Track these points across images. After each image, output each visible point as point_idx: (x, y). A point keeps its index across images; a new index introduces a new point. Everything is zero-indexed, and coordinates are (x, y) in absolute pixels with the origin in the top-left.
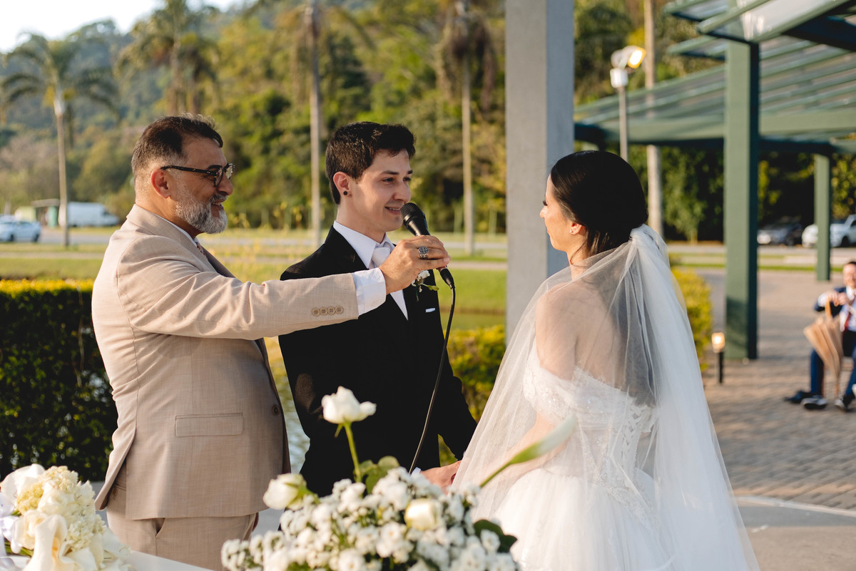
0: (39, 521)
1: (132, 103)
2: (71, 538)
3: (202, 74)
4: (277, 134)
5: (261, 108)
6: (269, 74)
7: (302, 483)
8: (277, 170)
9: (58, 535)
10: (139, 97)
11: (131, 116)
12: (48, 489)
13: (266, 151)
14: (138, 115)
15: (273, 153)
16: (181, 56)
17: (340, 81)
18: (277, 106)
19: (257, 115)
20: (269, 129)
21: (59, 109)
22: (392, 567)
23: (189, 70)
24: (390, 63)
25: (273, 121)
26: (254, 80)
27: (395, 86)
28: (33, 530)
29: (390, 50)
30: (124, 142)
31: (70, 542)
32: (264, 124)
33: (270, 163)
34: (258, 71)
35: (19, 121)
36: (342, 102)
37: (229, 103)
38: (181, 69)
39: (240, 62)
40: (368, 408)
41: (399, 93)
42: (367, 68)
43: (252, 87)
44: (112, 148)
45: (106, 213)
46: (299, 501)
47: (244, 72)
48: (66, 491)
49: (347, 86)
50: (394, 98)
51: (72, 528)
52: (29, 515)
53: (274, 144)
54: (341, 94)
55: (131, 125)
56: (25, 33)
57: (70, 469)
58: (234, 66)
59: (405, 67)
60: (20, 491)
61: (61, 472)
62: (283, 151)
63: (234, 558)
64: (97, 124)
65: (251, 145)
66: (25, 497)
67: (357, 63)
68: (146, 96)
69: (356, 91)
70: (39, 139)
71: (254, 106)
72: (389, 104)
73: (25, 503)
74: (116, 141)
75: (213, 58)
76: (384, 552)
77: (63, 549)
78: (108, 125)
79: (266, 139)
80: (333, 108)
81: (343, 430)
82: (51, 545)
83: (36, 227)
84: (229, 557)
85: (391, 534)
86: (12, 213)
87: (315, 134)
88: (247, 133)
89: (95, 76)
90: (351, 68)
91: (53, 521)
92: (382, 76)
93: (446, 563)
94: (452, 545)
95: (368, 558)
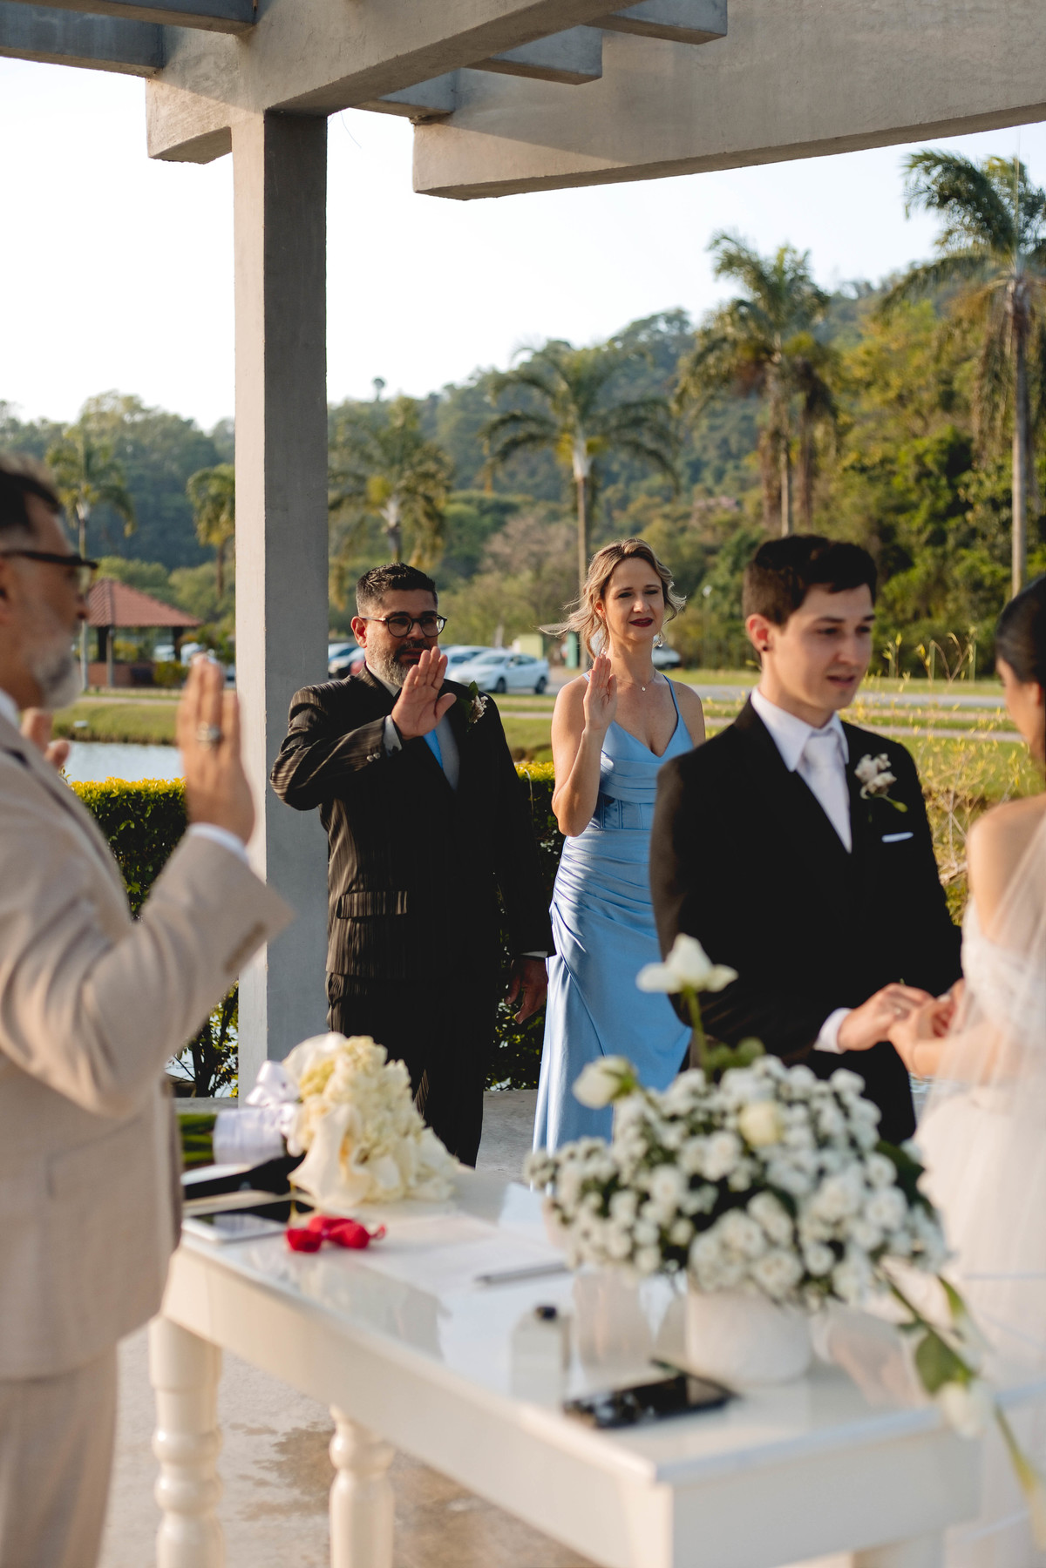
0: (324, 1110)
2: (367, 1139)
3: (819, 408)
5: (932, 461)
6: (949, 401)
8: (958, 572)
9: (349, 1133)
10: (724, 444)
11: (708, 477)
12: (342, 1069)
13: (938, 539)
14: (719, 476)
15: (952, 543)
16: (786, 375)
18: (959, 457)
19: (924, 474)
20: (945, 500)
21: (580, 469)
22: (730, 1195)
23: (799, 399)
25: (954, 485)
26: (923, 413)
28: (315, 1125)
31: (365, 1145)
33: (944, 560)
34: (928, 397)
35: (523, 489)
37: (875, 453)
38: (782, 399)
39: (896, 381)
40: (723, 976)
43: (918, 424)
47: (904, 398)
48: (366, 1073)
51: (370, 1127)
52: (312, 1103)
53: (954, 524)
55: (710, 494)
56: (525, 349)
57: (377, 1041)
58: (886, 387)
60: (307, 1067)
61: (363, 1045)
65: (913, 527)
66: (310, 1079)
68: (735, 442)
70: (554, 517)
71: (920, 458)
73: (310, 1086)
74: (682, 521)
77: (354, 1154)
82: (338, 1146)
83: (542, 665)
86: (507, 643)
87: (1018, 511)
88: (905, 507)
89: (640, 412)
91: (342, 1113)
93: (807, 1196)
94: (821, 1173)
95: (696, 1182)
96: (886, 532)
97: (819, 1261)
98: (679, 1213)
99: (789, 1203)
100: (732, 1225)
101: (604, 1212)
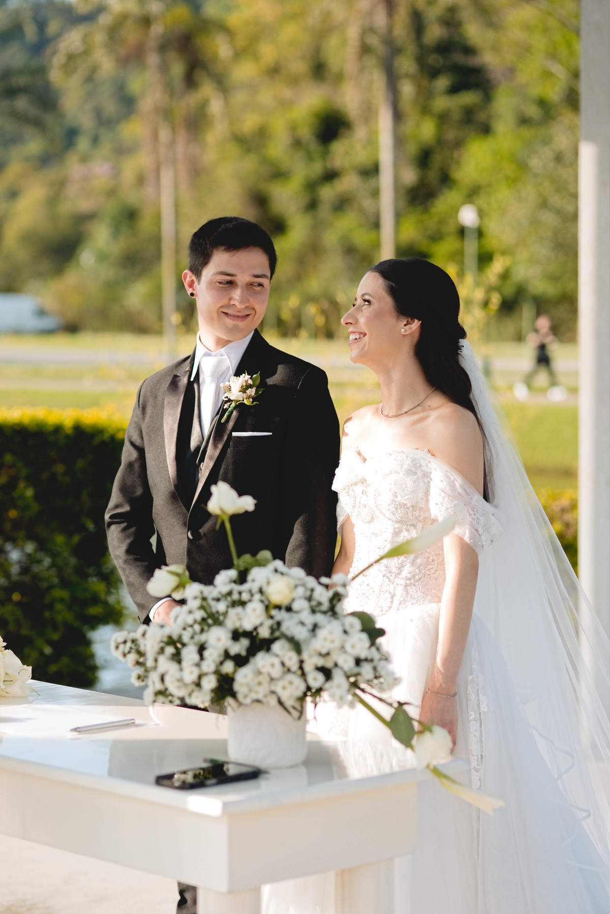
1: (86, 121)
3: (199, 75)
4: (330, 176)
5: (306, 133)
6: (318, 71)
7: (184, 572)
8: (331, 238)
10: (98, 113)
11: (83, 144)
13: (312, 205)
14: (95, 141)
15: (324, 210)
16: (163, 47)
17: (443, 82)
18: (331, 126)
19: (297, 143)
20: (317, 168)
22: (258, 642)
23: (178, 69)
24: (525, 50)
25: (325, 154)
26: (294, 81)
27: (537, 90)
29: (527, 27)
30: (72, 190)
32: (310, 158)
33: (317, 227)
34: (299, 67)
36: (443, 119)
37: (249, 123)
38: (164, 68)
39: (268, 52)
40: (248, 503)
41: (542, 103)
42: (489, 59)
43: (287, 93)
44: (53, 201)
45: (41, 313)
46: (181, 590)
47: (274, 71)
49: (454, 90)
50: (533, 111)
53: (327, 193)
54: (442, 103)
55: (84, 159)
58: (256, 57)
59: (553, 55)
62: (342, 204)
63: (122, 646)
64: (27, 159)
65: (286, 196)
67: (469, 51)
68: (110, 107)
69: (469, 98)
71: (293, 128)
72: (524, 121)
74: (59, 187)
75: (221, 48)
76: (248, 626)
78: (45, 160)
79: (312, 186)
80: (427, 130)
81: (223, 523)
84: (117, 647)
85: (254, 610)
87: (386, 179)
88: (279, 174)
89: (22, 81)
90: (459, 58)
92: (511, 71)
93: (308, 642)
94: (315, 627)
95: (236, 635)
96: (261, 200)
97: (316, 680)
98: (227, 655)
99: (297, 646)
100: (262, 660)
101: (177, 658)
